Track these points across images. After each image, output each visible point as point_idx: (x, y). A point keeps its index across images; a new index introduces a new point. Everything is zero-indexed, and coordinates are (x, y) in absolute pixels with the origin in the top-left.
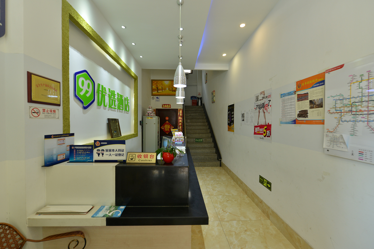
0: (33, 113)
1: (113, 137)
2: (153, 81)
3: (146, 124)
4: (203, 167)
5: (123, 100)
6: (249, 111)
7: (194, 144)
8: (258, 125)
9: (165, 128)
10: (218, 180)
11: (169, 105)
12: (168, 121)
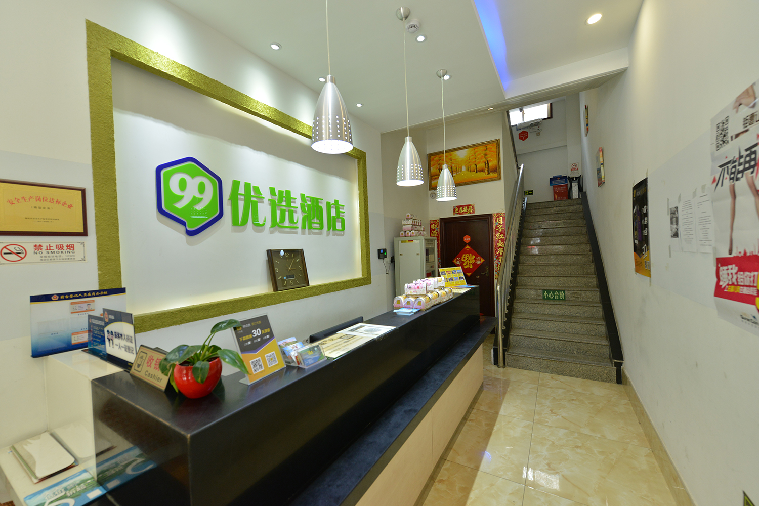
0: (5, 254)
1: (279, 289)
2: (432, 157)
3: (401, 254)
4: (556, 376)
5: (321, 208)
6: (695, 194)
7: (534, 305)
8: (730, 253)
9: (463, 262)
10: (586, 431)
11: (469, 205)
12: (469, 244)
